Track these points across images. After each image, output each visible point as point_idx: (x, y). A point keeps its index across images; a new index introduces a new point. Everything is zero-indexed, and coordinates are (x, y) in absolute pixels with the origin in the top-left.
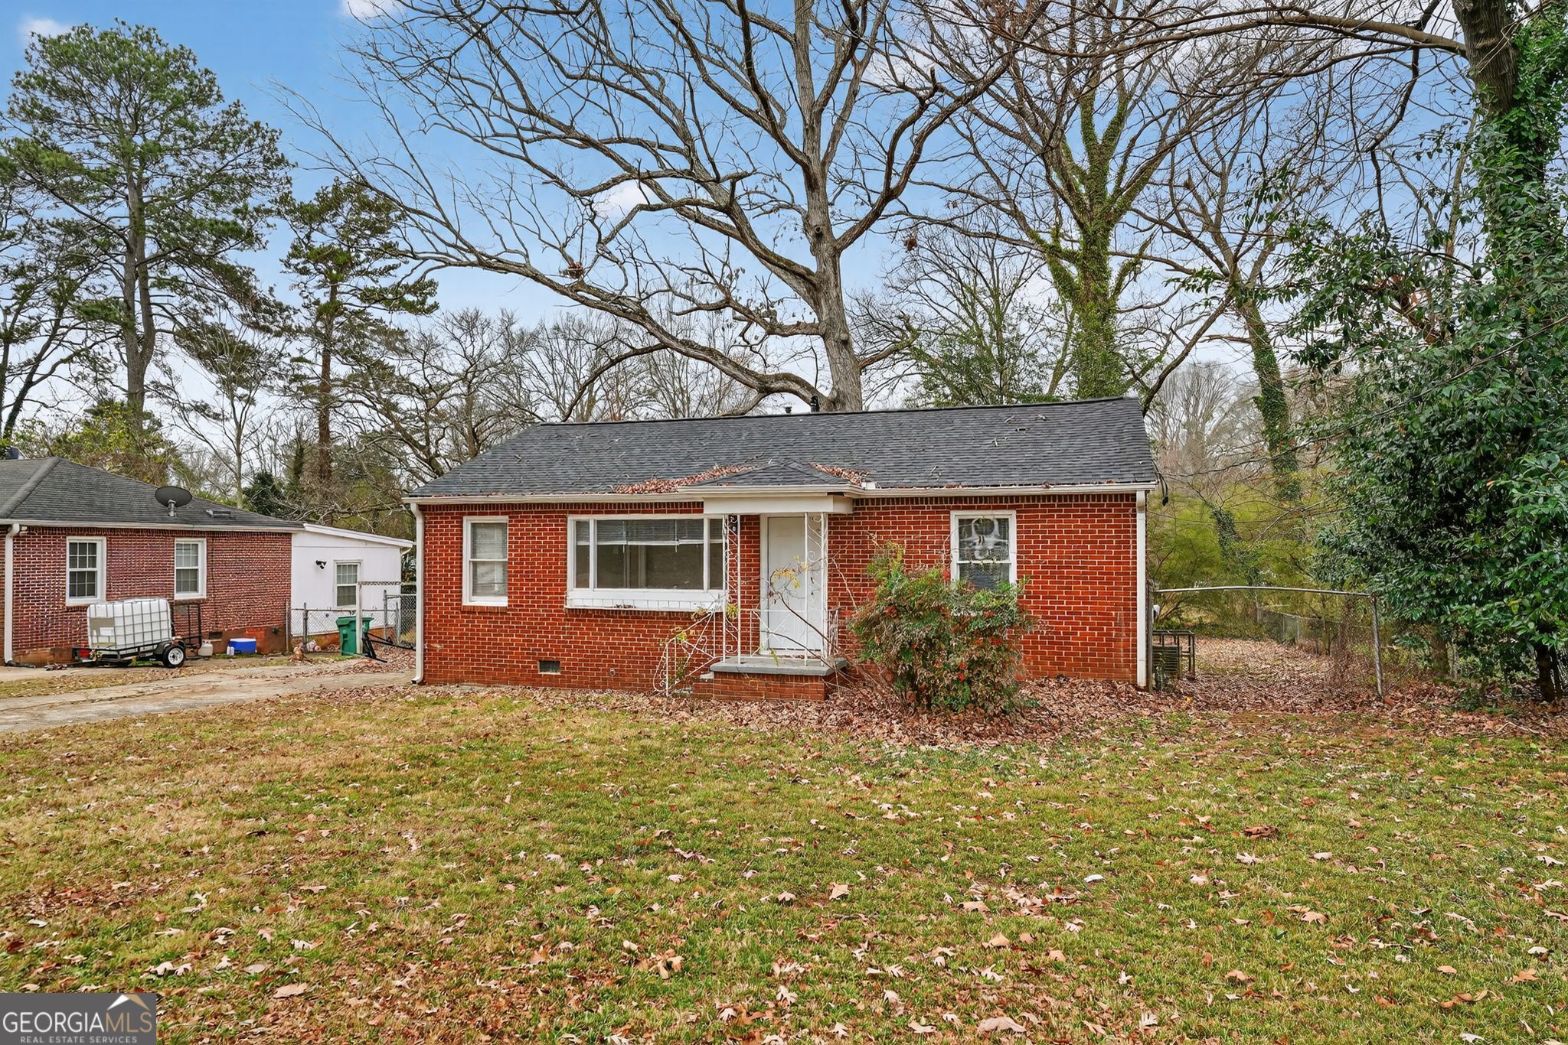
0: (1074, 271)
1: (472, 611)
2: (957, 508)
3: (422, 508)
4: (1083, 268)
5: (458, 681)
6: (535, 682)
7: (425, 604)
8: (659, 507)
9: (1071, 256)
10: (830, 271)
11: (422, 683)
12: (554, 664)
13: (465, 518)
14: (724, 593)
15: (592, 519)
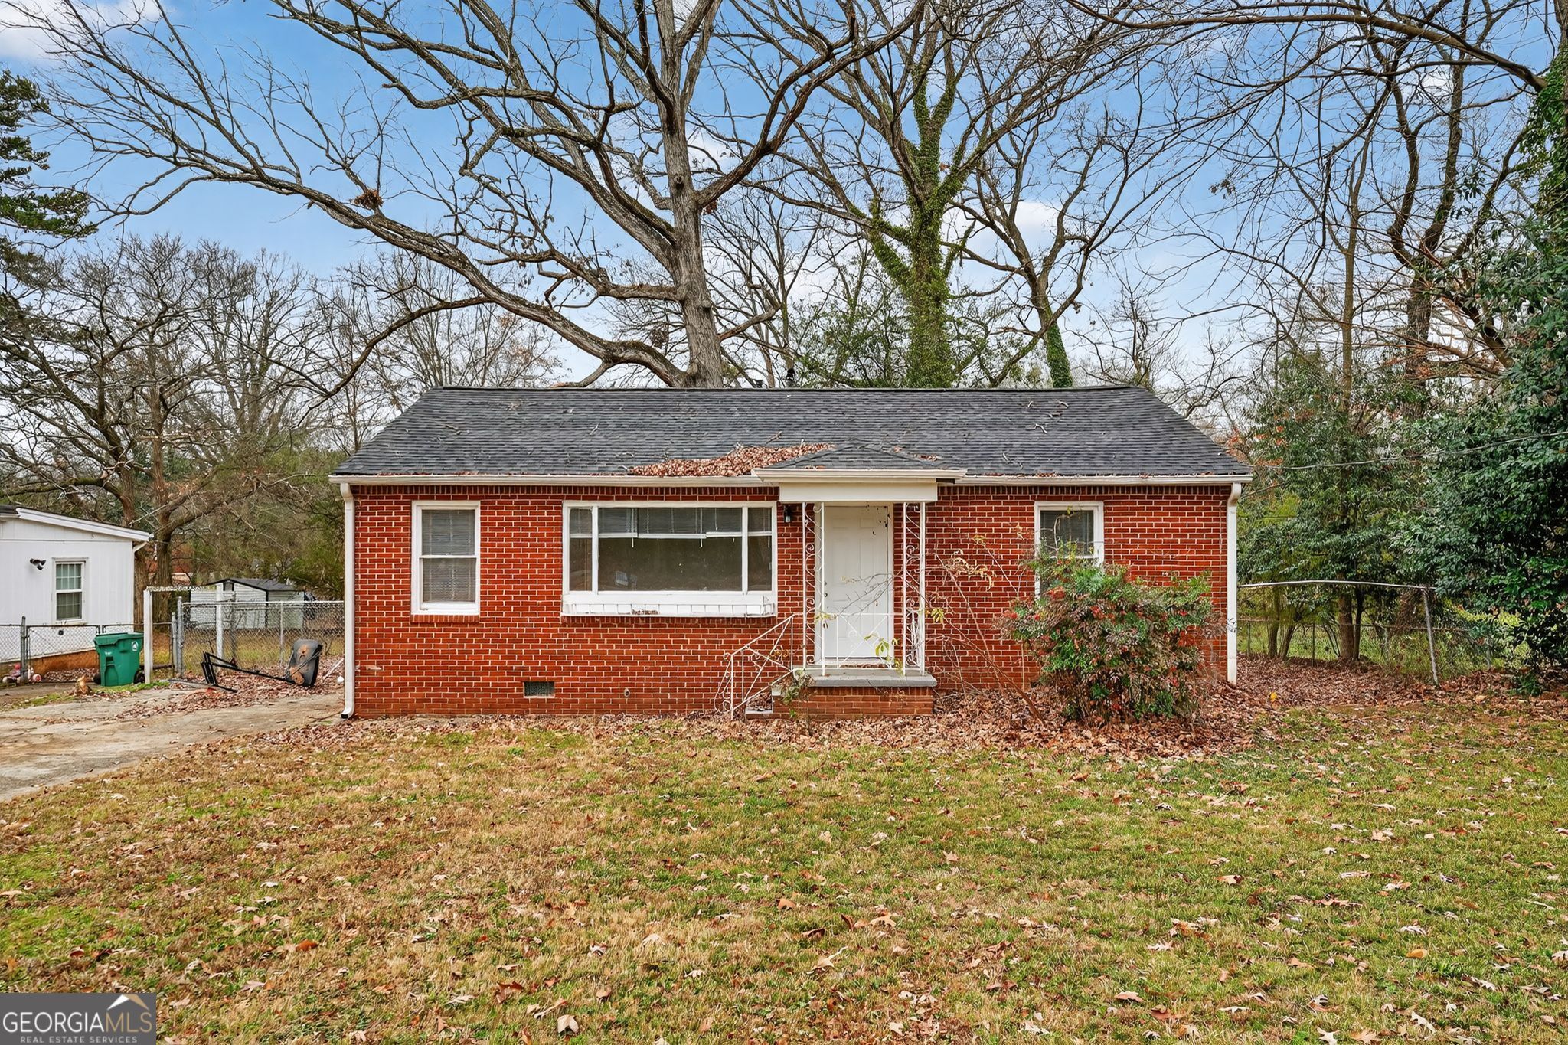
0: (903, 251)
1: (427, 621)
2: (1041, 499)
3: (354, 489)
4: (915, 249)
5: (408, 712)
6: (518, 709)
7: (356, 614)
8: (689, 493)
9: (900, 235)
10: (691, 229)
11: (354, 717)
12: (548, 686)
13: (415, 504)
14: (772, 596)
15: (595, 506)
